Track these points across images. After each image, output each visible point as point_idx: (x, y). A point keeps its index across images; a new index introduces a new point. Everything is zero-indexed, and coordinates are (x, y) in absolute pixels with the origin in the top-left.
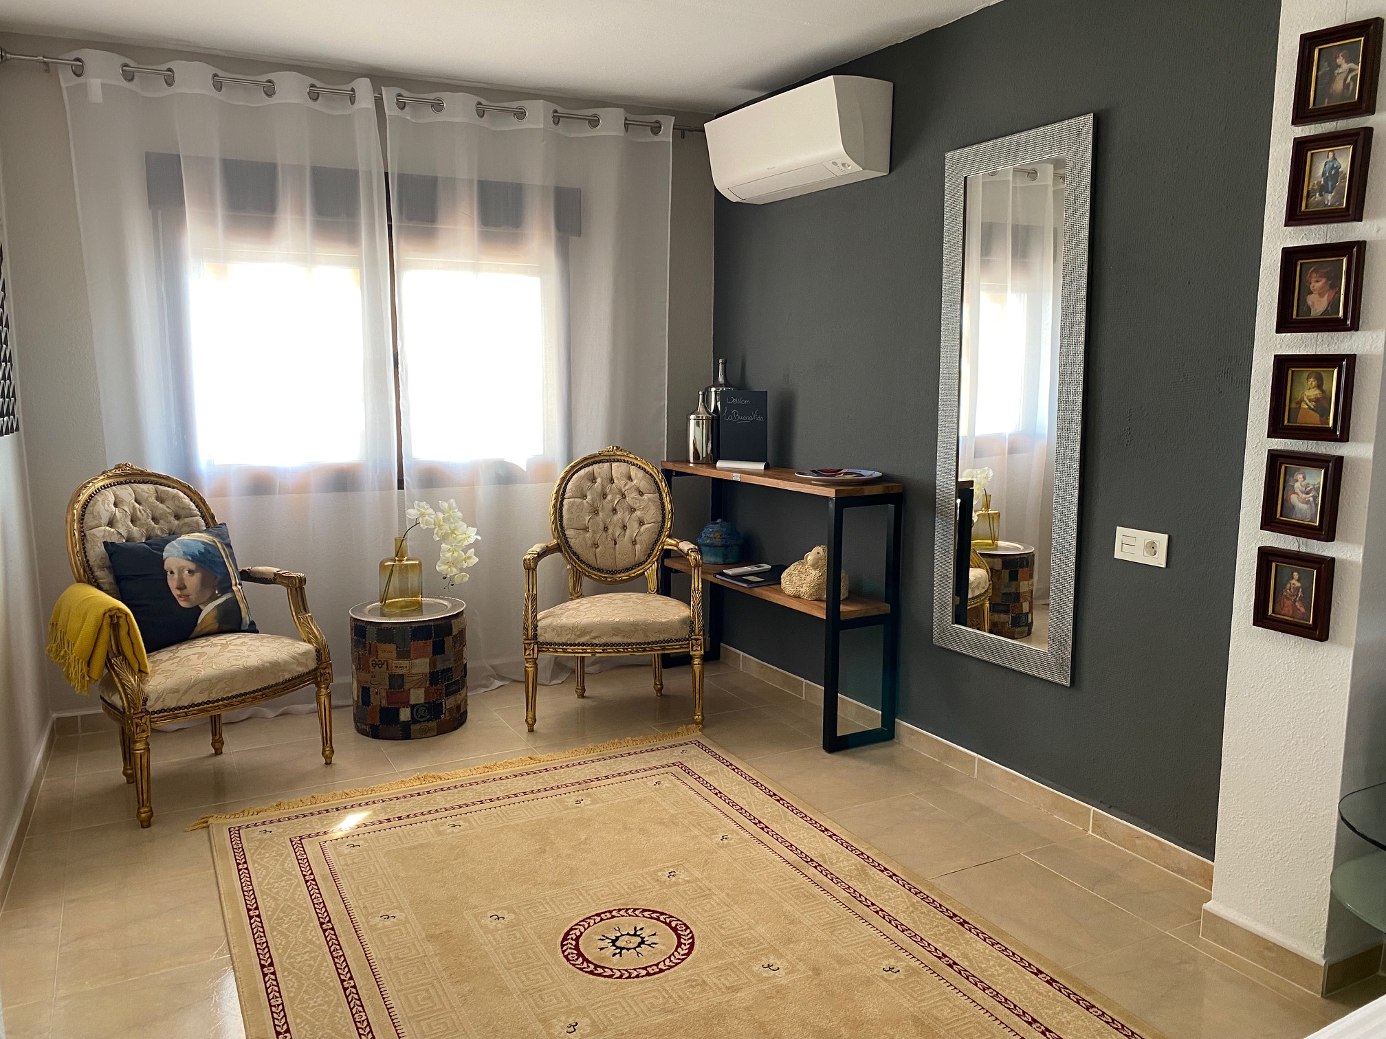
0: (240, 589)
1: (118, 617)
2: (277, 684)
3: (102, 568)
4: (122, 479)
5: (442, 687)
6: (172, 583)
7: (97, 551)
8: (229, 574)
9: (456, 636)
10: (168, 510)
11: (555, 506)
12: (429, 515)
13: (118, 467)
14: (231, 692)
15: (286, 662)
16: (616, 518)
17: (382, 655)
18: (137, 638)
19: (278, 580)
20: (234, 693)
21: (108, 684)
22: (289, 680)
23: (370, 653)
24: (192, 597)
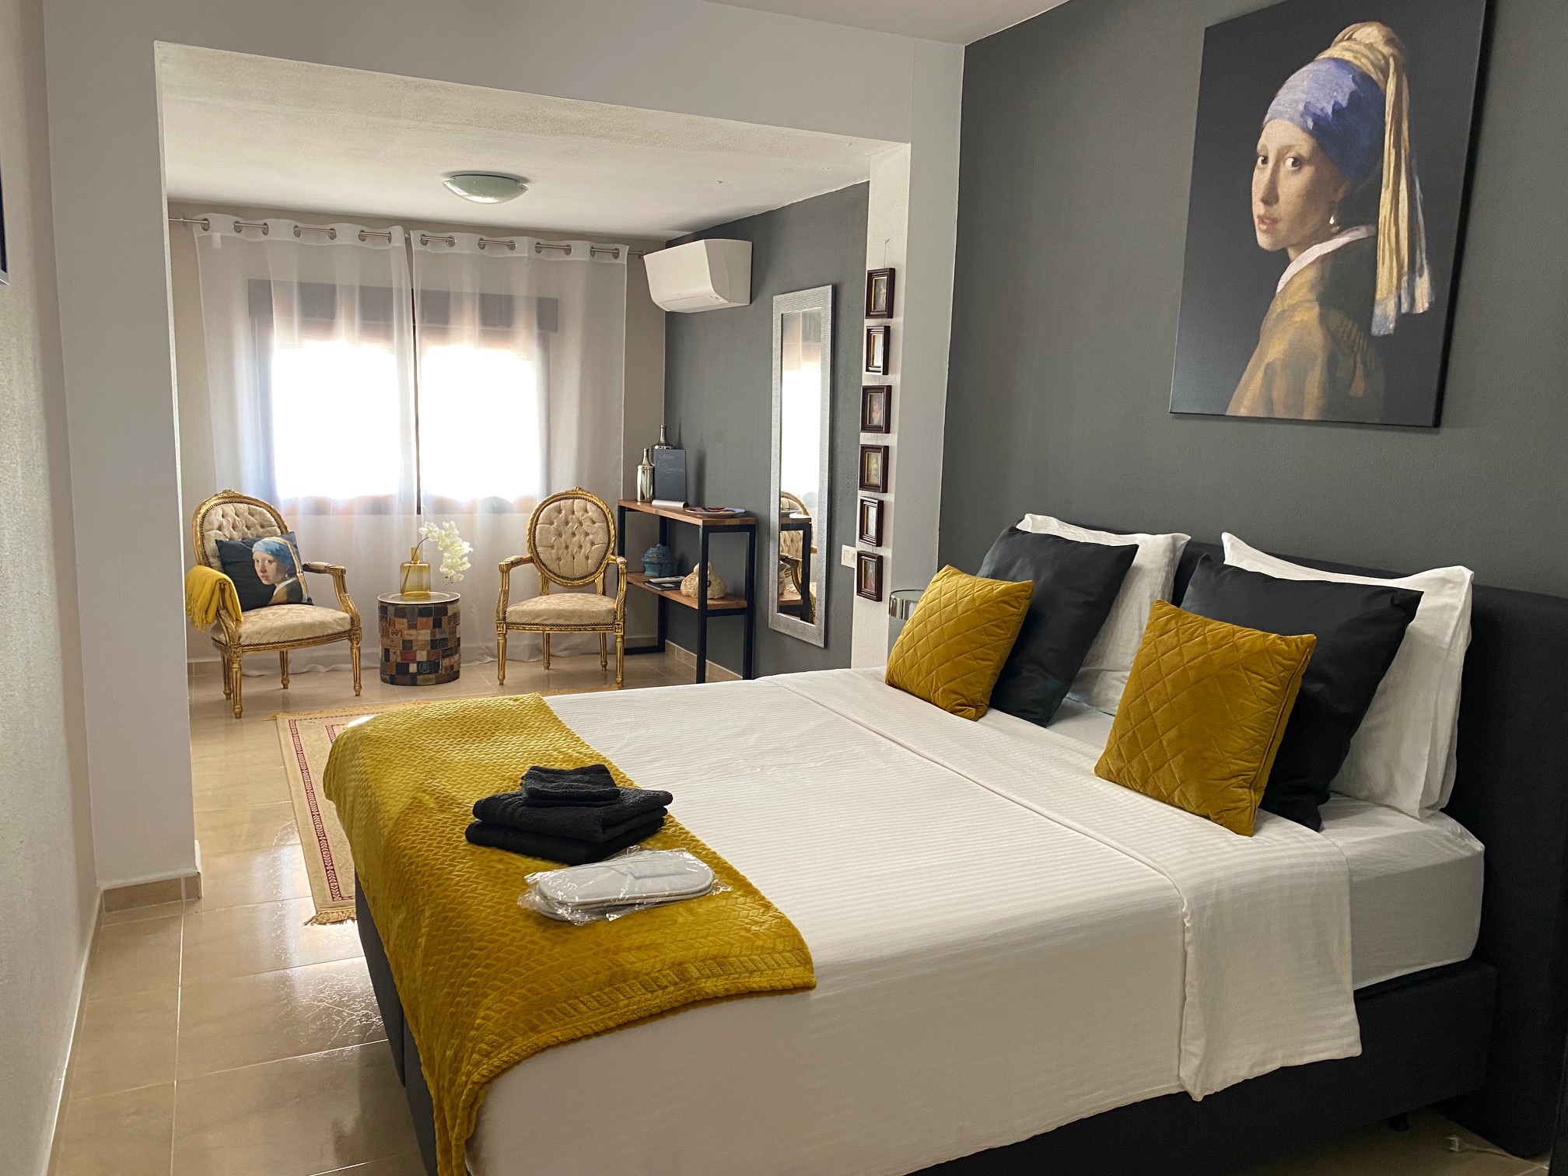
0: (300, 575)
1: (224, 585)
2: (323, 636)
3: (213, 557)
4: (227, 500)
5: (439, 651)
6: (258, 568)
7: (211, 546)
8: (294, 565)
9: (450, 616)
10: (256, 522)
11: (530, 529)
12: (435, 532)
13: (225, 492)
14: (293, 637)
15: (329, 622)
16: (575, 539)
17: (398, 627)
18: (235, 599)
19: (328, 570)
20: (295, 638)
21: (218, 628)
22: (332, 635)
23: (390, 625)
24: (271, 578)
